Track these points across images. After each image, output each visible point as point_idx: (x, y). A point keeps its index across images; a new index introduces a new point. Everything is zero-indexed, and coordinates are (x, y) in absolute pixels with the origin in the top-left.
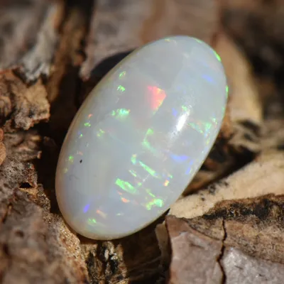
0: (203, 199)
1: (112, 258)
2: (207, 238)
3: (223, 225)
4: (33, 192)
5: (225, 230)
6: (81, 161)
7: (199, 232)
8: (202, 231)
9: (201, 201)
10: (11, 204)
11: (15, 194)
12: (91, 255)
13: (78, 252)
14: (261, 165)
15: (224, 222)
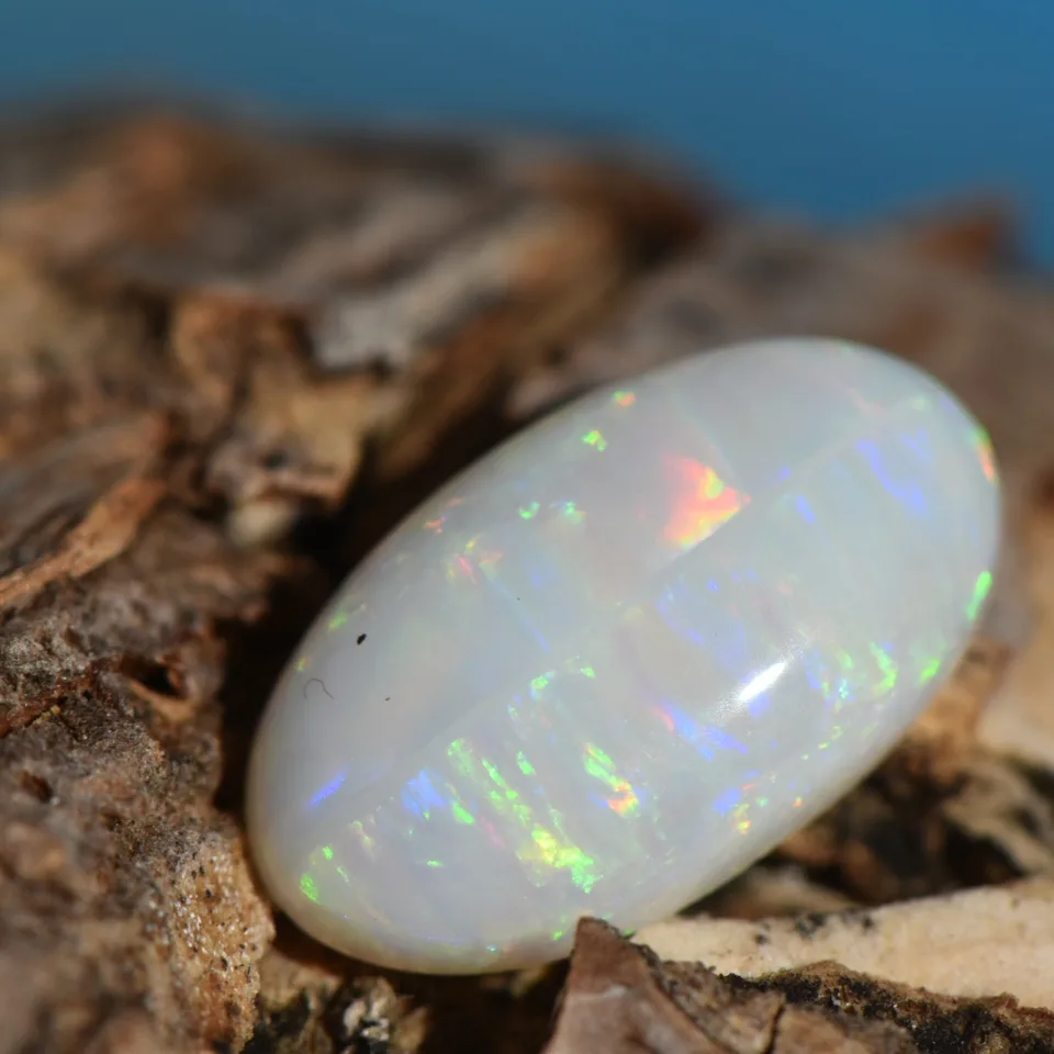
0: (760, 940)
1: (366, 1033)
2: (698, 1036)
3: (777, 1017)
4: (171, 710)
5: (775, 1032)
6: (361, 639)
7: (679, 1008)
8: (691, 1010)
9: (751, 944)
10: (61, 702)
11: (92, 677)
12: (301, 1000)
13: (246, 957)
14: (1015, 903)
15: (781, 1011)
